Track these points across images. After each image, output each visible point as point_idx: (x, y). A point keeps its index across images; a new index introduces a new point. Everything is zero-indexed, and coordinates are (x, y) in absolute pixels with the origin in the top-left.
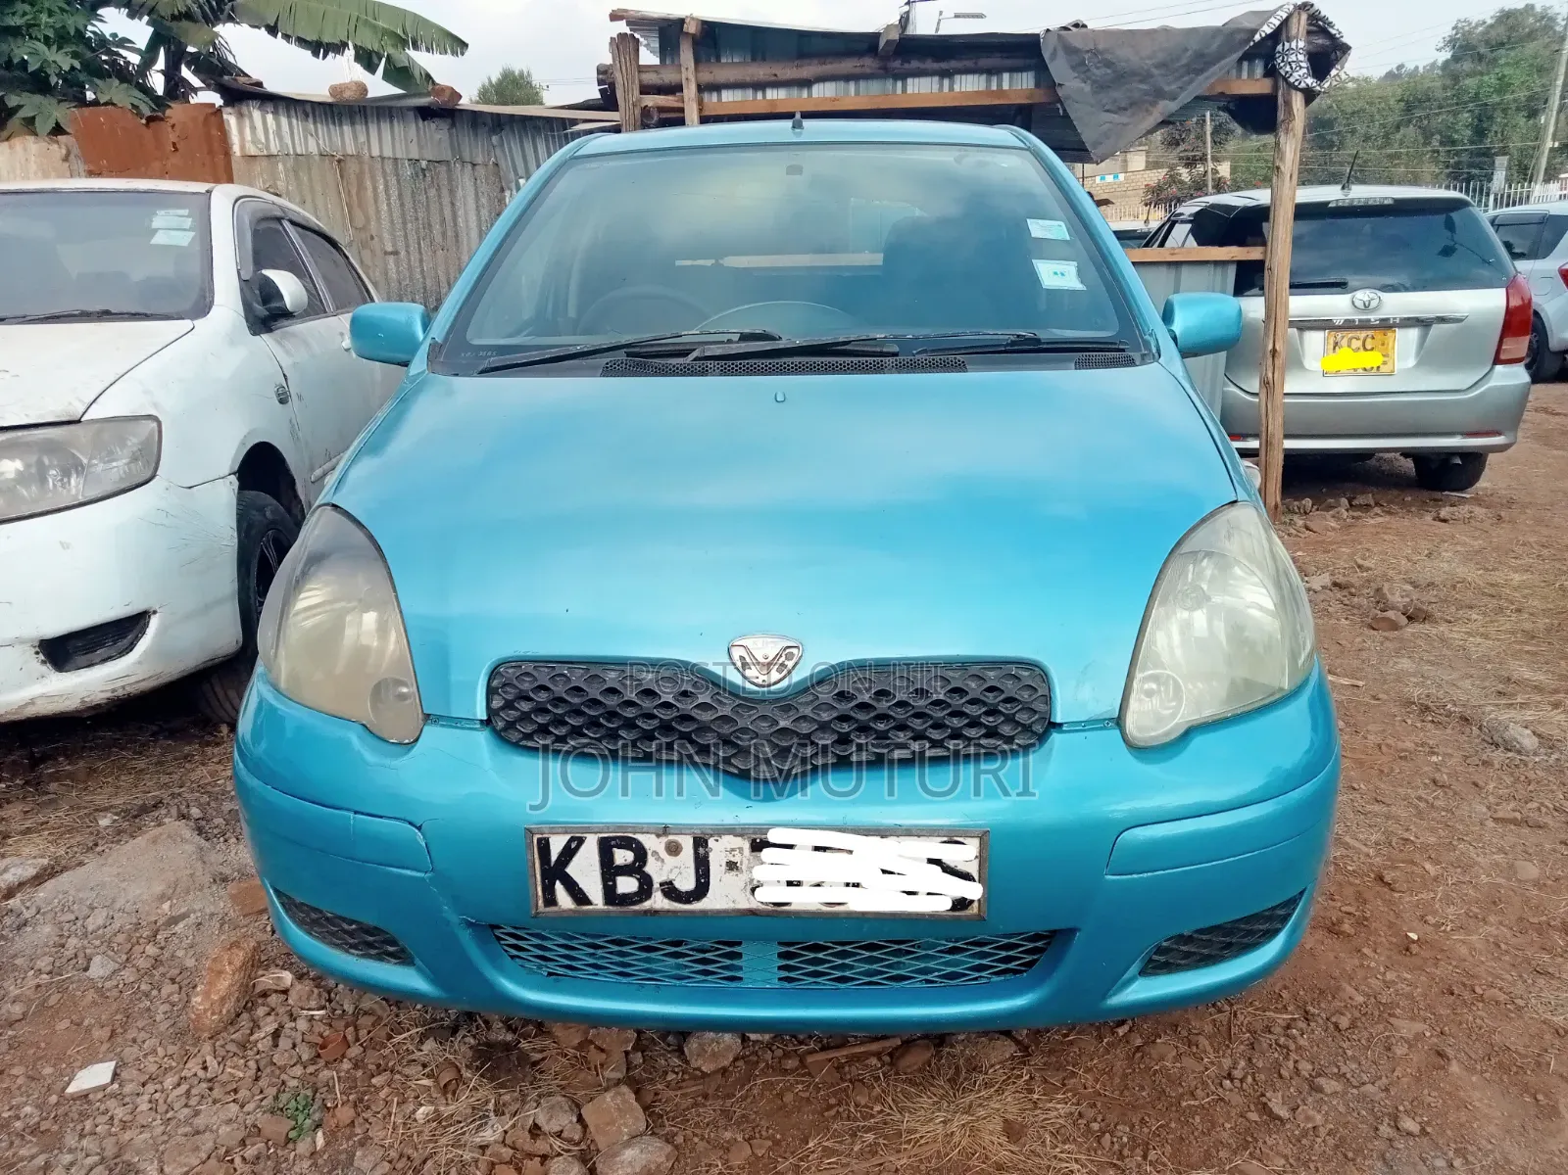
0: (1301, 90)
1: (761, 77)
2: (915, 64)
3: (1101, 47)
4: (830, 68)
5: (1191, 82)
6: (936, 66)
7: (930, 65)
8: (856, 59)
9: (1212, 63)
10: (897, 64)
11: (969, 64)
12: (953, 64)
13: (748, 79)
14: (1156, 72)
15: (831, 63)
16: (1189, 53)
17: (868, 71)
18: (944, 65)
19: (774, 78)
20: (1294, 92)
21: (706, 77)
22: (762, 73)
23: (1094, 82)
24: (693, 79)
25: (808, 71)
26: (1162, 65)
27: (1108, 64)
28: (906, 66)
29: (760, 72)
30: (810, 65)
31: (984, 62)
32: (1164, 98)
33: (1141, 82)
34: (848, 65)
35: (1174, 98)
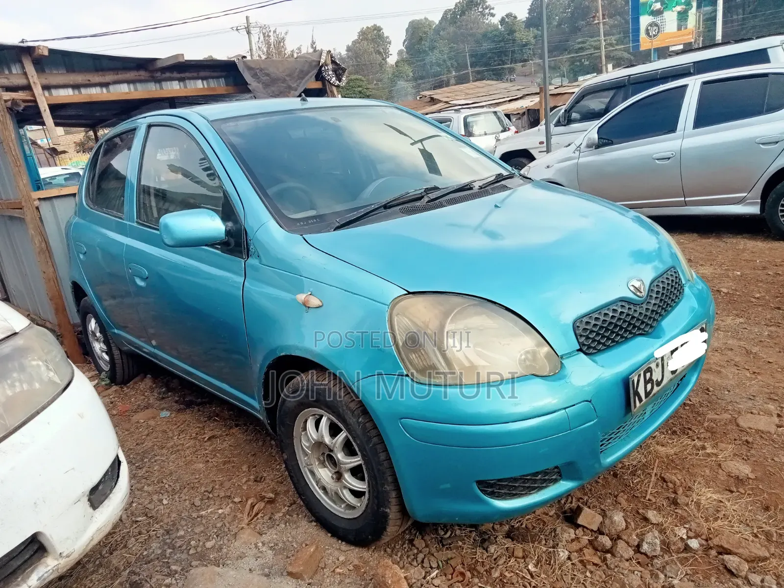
0: (335, 86)
3: (262, 67)
4: (120, 76)
5: (300, 83)
6: (178, 76)
7: (175, 75)
8: (136, 72)
9: (307, 74)
10: (158, 74)
11: (195, 74)
12: (187, 75)
14: (287, 78)
15: (121, 74)
16: (298, 70)
17: (143, 78)
18: (183, 75)
20: (333, 87)
21: (45, 82)
23: (263, 83)
24: (39, 83)
25: (109, 78)
26: (289, 75)
27: (268, 75)
28: (164, 75)
29: (79, 78)
30: (110, 75)
31: (202, 74)
32: (293, 90)
33: (283, 83)
34: (131, 75)
35: (296, 90)
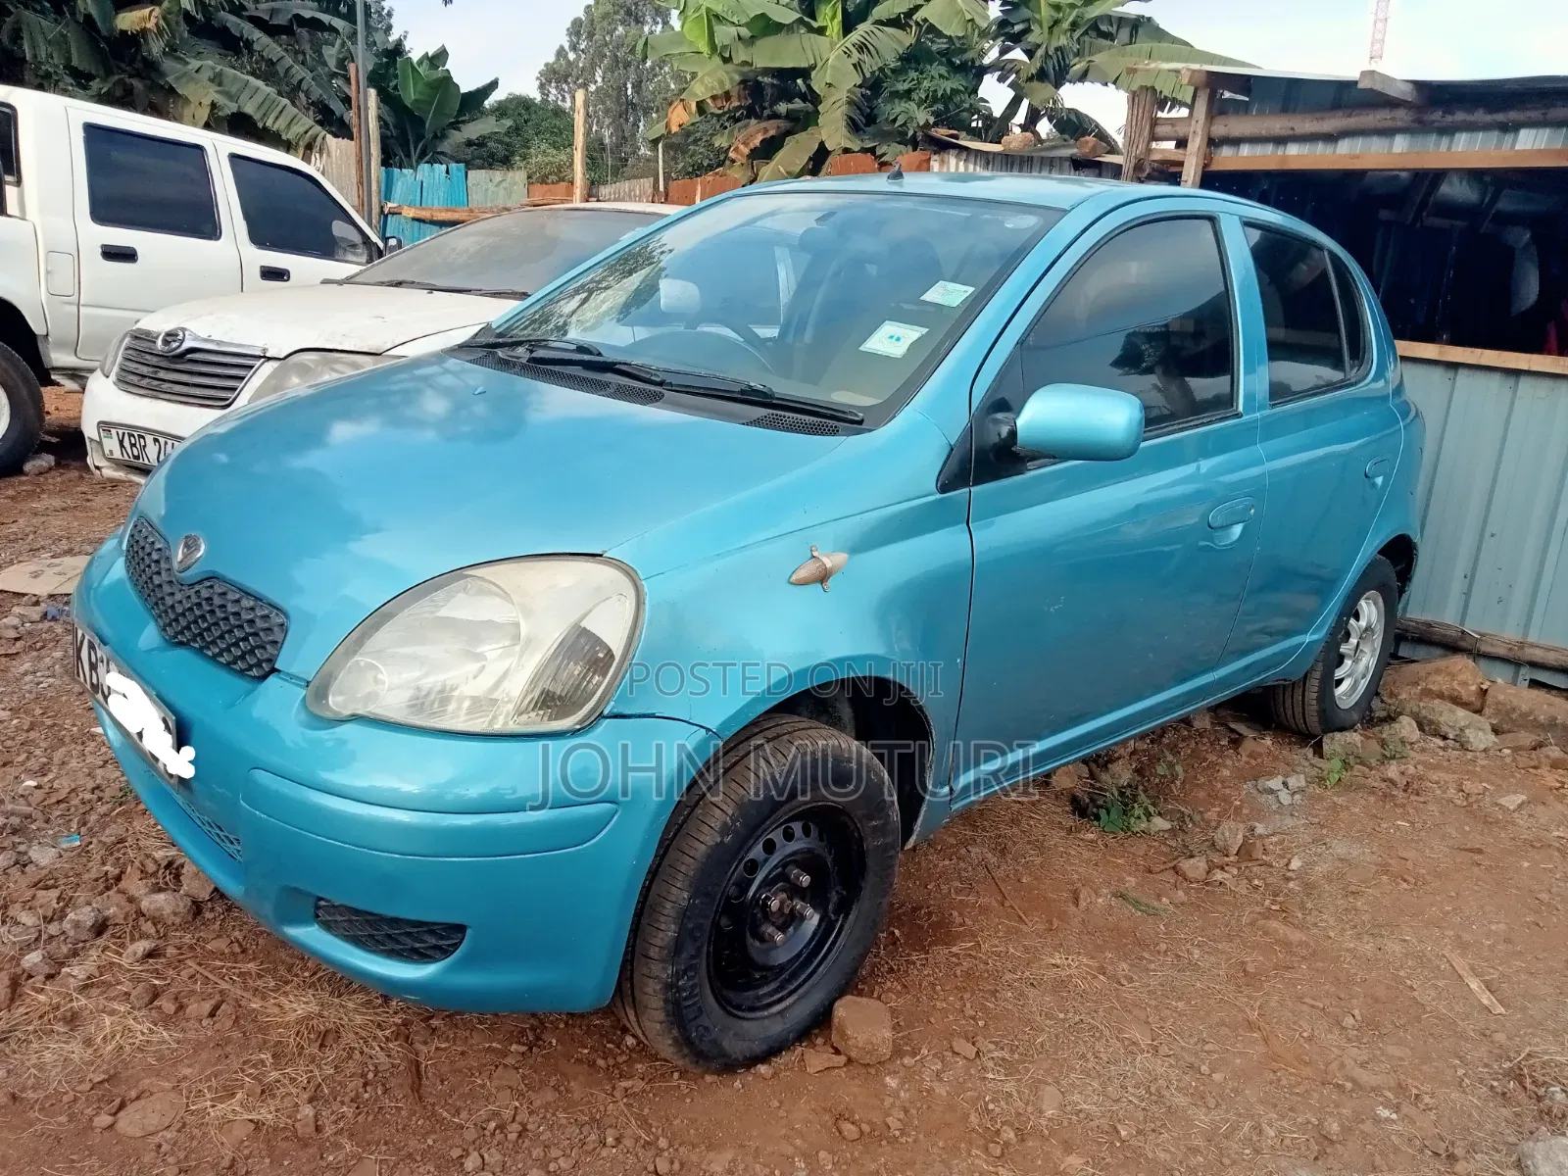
1: (1278, 131)
2: (1460, 116)
4: (1354, 121)
6: (1488, 118)
7: (1480, 116)
8: (1388, 111)
10: (1437, 115)
11: (1535, 115)
12: (1513, 115)
13: (1264, 133)
15: (1358, 115)
17: (1399, 124)
18: (1500, 117)
19: (1291, 132)
21: (1220, 129)
22: (1278, 126)
24: (1203, 132)
25: (1332, 123)
28: (1449, 118)
30: (1333, 117)
